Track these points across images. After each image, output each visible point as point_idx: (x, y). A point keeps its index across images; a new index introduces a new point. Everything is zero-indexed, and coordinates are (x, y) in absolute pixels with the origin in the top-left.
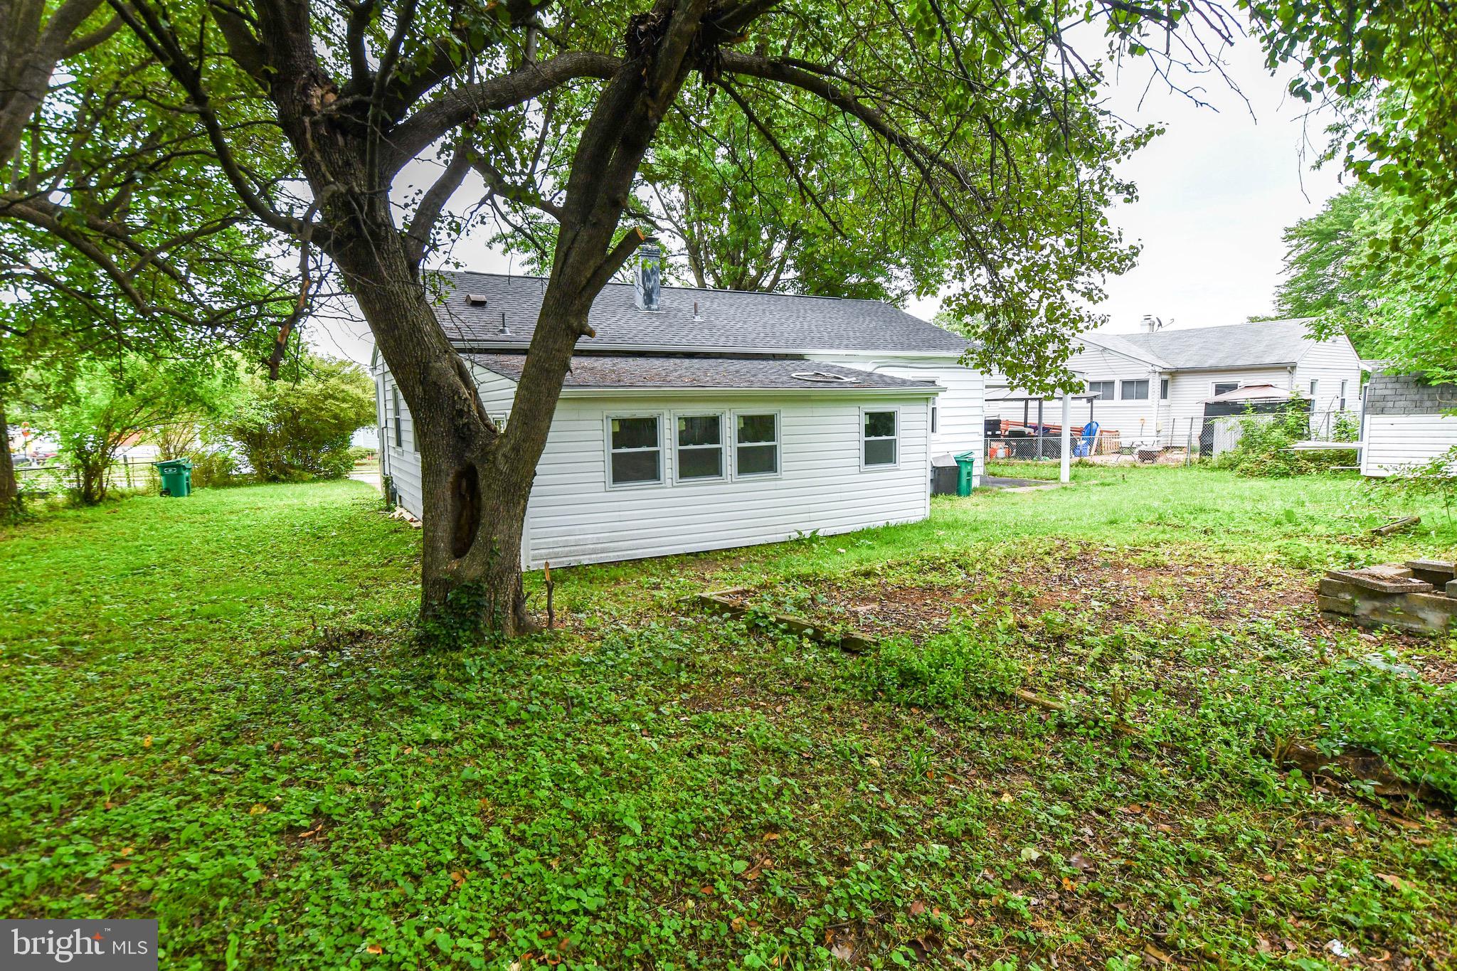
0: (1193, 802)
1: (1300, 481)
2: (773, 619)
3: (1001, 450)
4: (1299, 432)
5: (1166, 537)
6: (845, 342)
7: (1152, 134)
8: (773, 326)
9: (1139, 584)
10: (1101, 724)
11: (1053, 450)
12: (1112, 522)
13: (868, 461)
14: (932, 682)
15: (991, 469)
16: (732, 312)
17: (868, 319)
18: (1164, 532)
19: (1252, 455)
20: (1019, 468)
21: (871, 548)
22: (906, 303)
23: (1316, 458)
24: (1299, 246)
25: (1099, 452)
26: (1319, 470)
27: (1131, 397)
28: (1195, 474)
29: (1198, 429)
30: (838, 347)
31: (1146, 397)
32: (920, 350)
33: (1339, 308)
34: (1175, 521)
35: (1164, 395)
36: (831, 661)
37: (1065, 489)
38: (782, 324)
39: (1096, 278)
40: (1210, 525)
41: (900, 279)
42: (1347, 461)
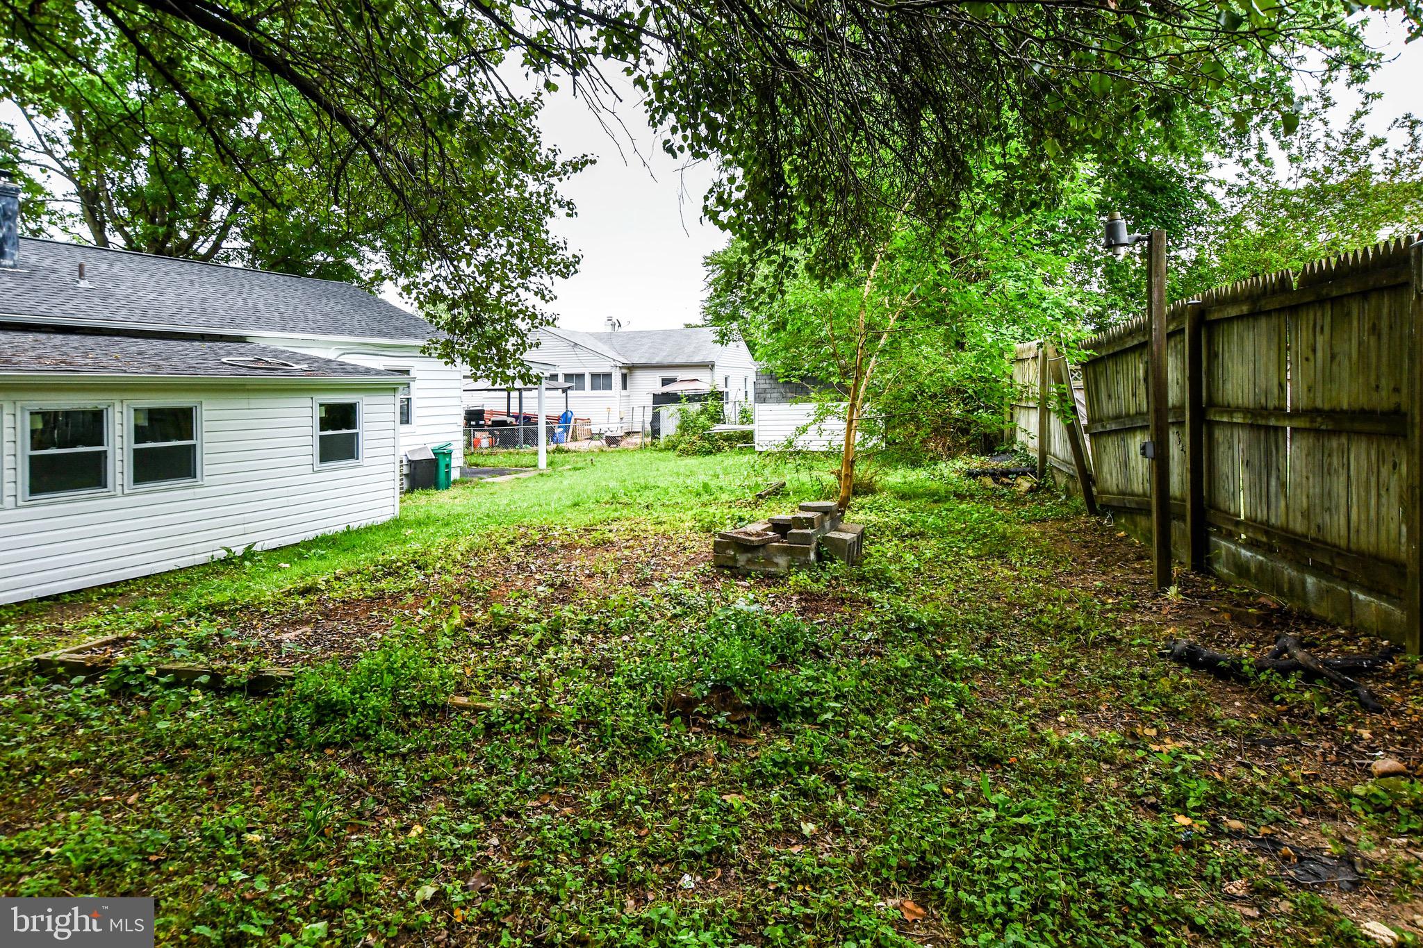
0: (596, 775)
1: (719, 457)
2: (152, 672)
3: (484, 439)
4: (717, 418)
5: (617, 514)
6: (302, 325)
7: (586, 162)
8: (203, 300)
9: (588, 563)
10: (526, 716)
11: (531, 438)
12: (576, 505)
13: (324, 458)
14: (354, 711)
15: (474, 459)
16: (142, 279)
17: (332, 301)
18: (616, 510)
19: (687, 437)
20: (502, 458)
21: (322, 557)
22: (382, 288)
23: (728, 438)
24: (713, 271)
25: (574, 439)
26: (731, 447)
27: (598, 388)
28: (649, 455)
29: (649, 418)
30: (292, 330)
31: (611, 388)
32: (392, 337)
33: (741, 321)
34: (625, 499)
35: (625, 387)
36: (230, 712)
37: (542, 475)
38: (217, 300)
39: (546, 280)
40: (651, 500)
41: (374, 261)
42: (747, 437)
